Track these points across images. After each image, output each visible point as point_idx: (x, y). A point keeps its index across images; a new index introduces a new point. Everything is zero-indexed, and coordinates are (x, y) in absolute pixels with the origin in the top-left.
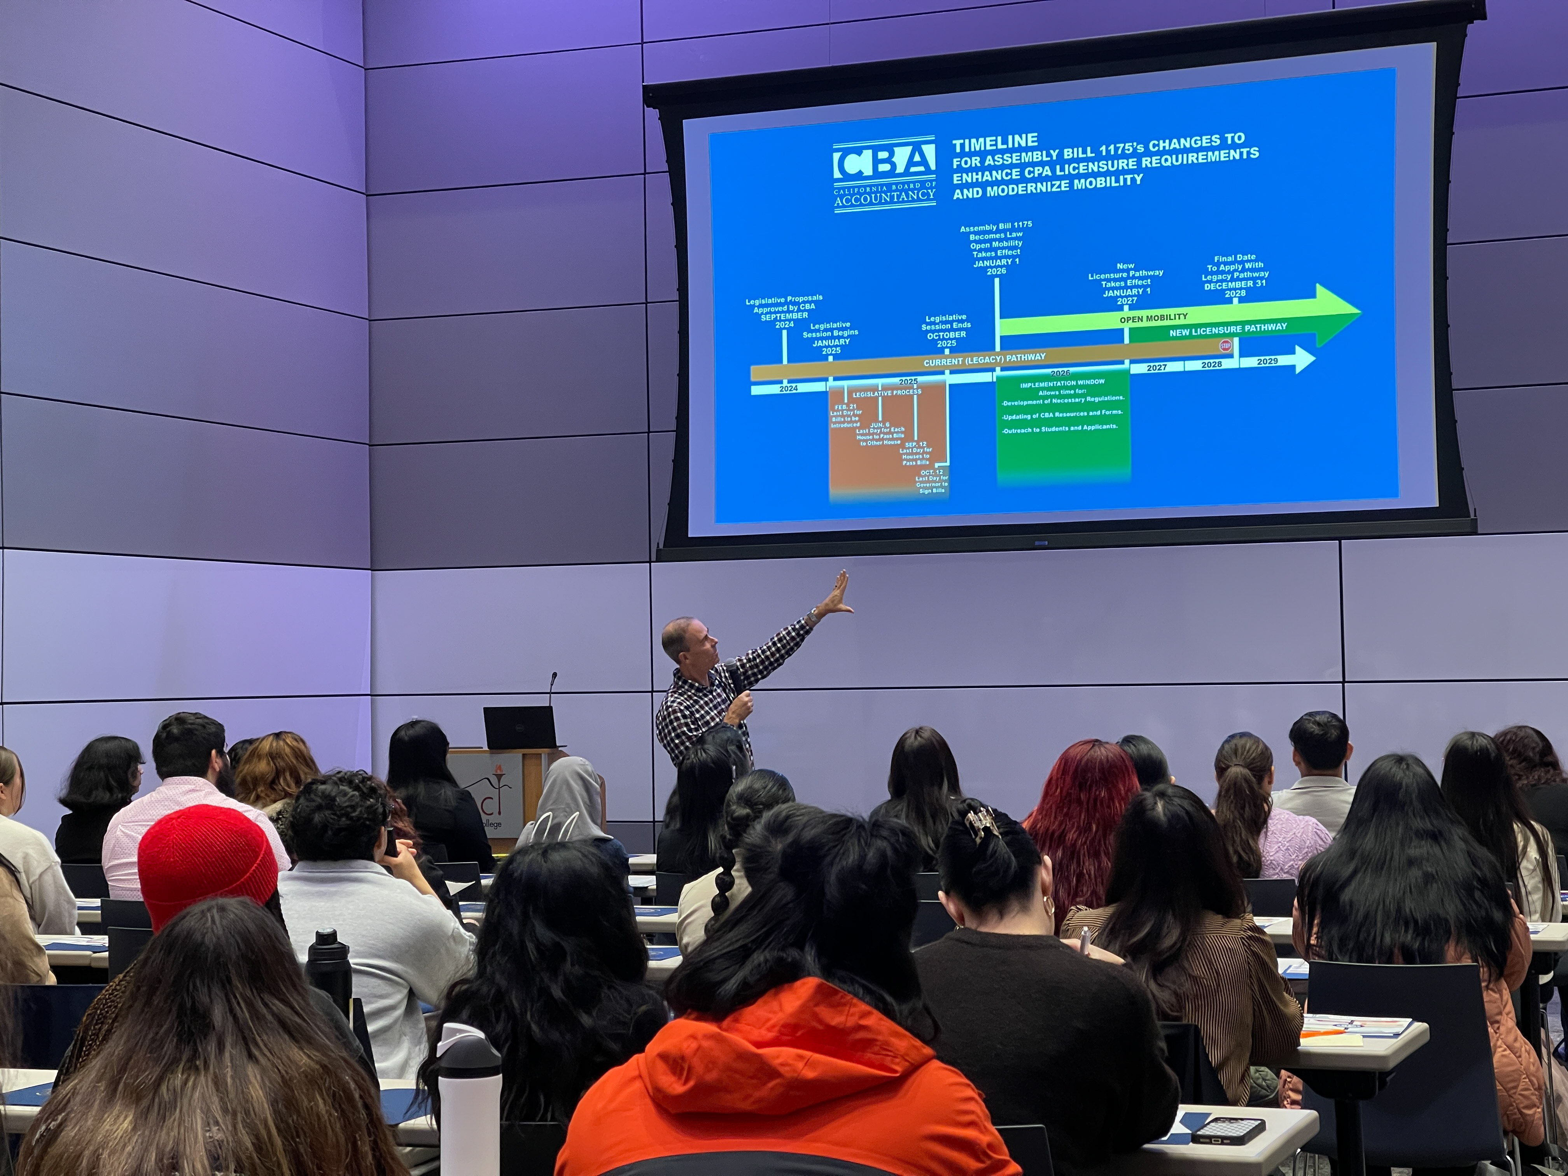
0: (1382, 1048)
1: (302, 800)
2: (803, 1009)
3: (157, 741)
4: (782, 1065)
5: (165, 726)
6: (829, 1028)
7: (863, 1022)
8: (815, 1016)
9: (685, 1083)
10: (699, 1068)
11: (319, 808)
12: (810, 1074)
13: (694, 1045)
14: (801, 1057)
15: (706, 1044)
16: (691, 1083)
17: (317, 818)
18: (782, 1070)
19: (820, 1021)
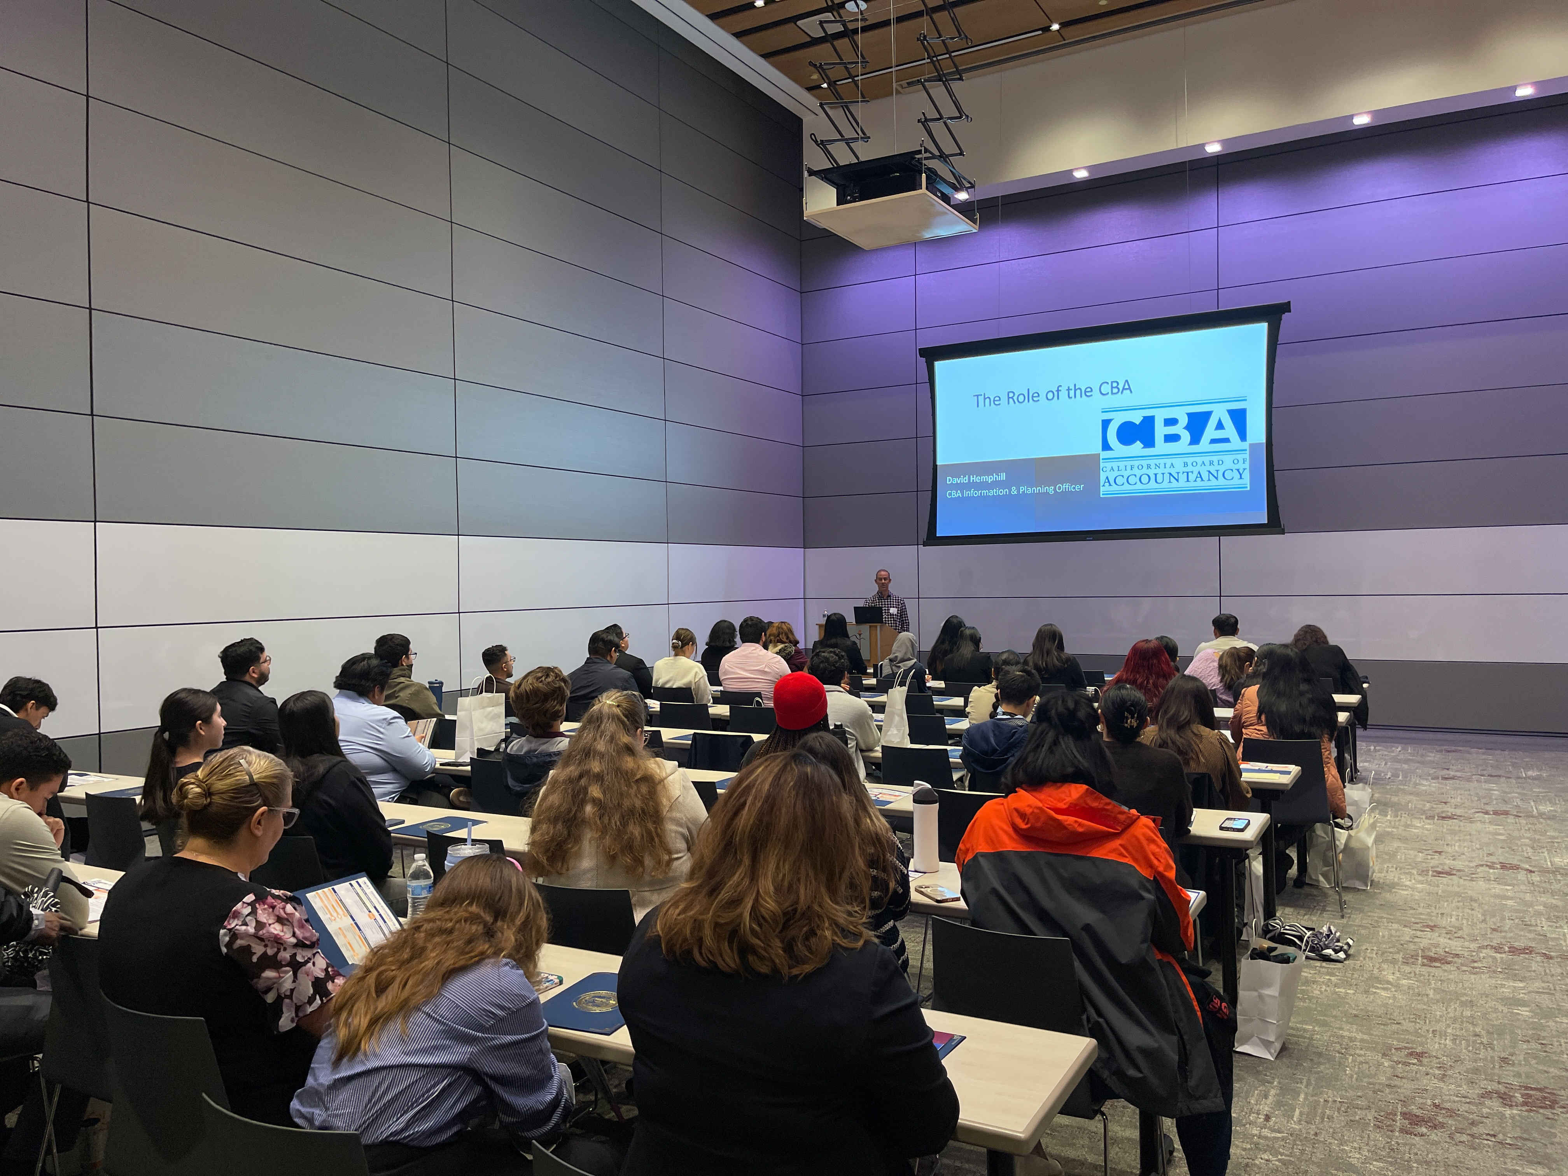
0: (1285, 780)
1: (815, 658)
2: (1081, 797)
3: (741, 626)
4: (1068, 825)
5: (745, 621)
6: (1091, 808)
7: (1106, 807)
8: (1085, 802)
9: (1026, 824)
10: (1032, 820)
11: (822, 662)
12: (1080, 830)
13: (1031, 810)
14: (1076, 822)
15: (1036, 811)
16: (1029, 826)
17: (821, 665)
18: (1069, 827)
19: (1087, 804)
